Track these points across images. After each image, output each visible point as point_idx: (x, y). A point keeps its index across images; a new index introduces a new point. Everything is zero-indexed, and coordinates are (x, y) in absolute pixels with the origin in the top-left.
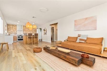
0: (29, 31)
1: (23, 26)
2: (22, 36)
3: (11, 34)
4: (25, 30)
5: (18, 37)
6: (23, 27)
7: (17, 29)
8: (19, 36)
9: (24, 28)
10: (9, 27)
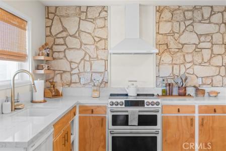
0: (206, 54)
1: (160, 10)
2: (146, 110)
3: (70, 84)
4: (173, 45)
5: (116, 120)
6: (158, 23)
7: (113, 44)
8: (122, 110)
9: (166, 28)
10: (56, 28)
